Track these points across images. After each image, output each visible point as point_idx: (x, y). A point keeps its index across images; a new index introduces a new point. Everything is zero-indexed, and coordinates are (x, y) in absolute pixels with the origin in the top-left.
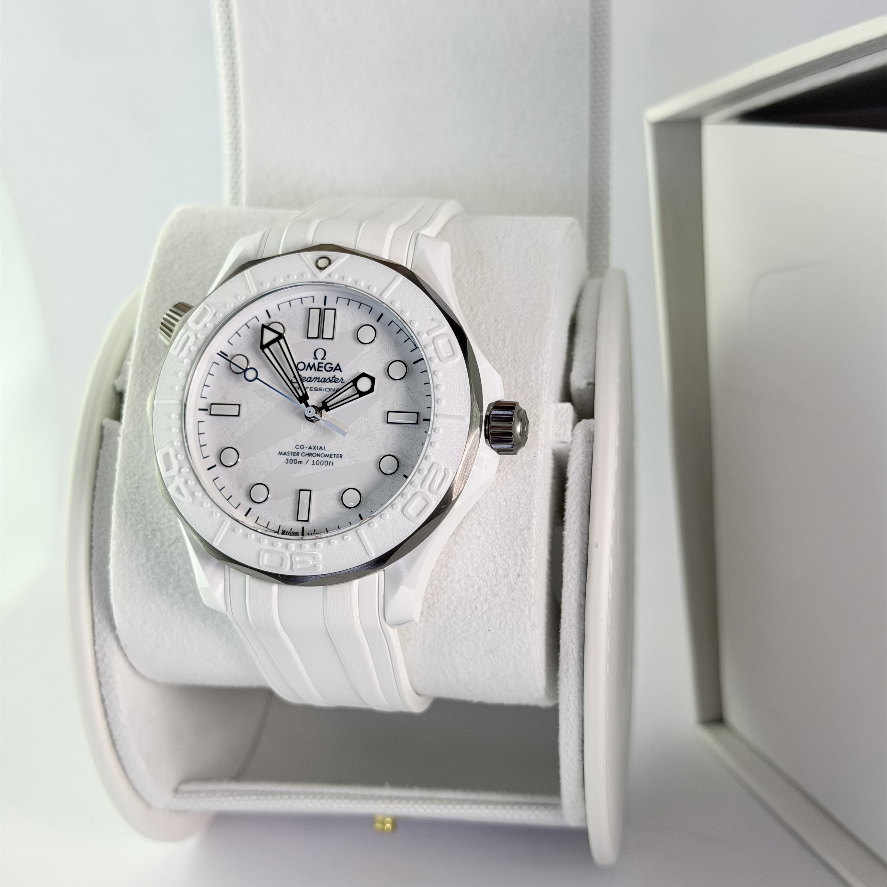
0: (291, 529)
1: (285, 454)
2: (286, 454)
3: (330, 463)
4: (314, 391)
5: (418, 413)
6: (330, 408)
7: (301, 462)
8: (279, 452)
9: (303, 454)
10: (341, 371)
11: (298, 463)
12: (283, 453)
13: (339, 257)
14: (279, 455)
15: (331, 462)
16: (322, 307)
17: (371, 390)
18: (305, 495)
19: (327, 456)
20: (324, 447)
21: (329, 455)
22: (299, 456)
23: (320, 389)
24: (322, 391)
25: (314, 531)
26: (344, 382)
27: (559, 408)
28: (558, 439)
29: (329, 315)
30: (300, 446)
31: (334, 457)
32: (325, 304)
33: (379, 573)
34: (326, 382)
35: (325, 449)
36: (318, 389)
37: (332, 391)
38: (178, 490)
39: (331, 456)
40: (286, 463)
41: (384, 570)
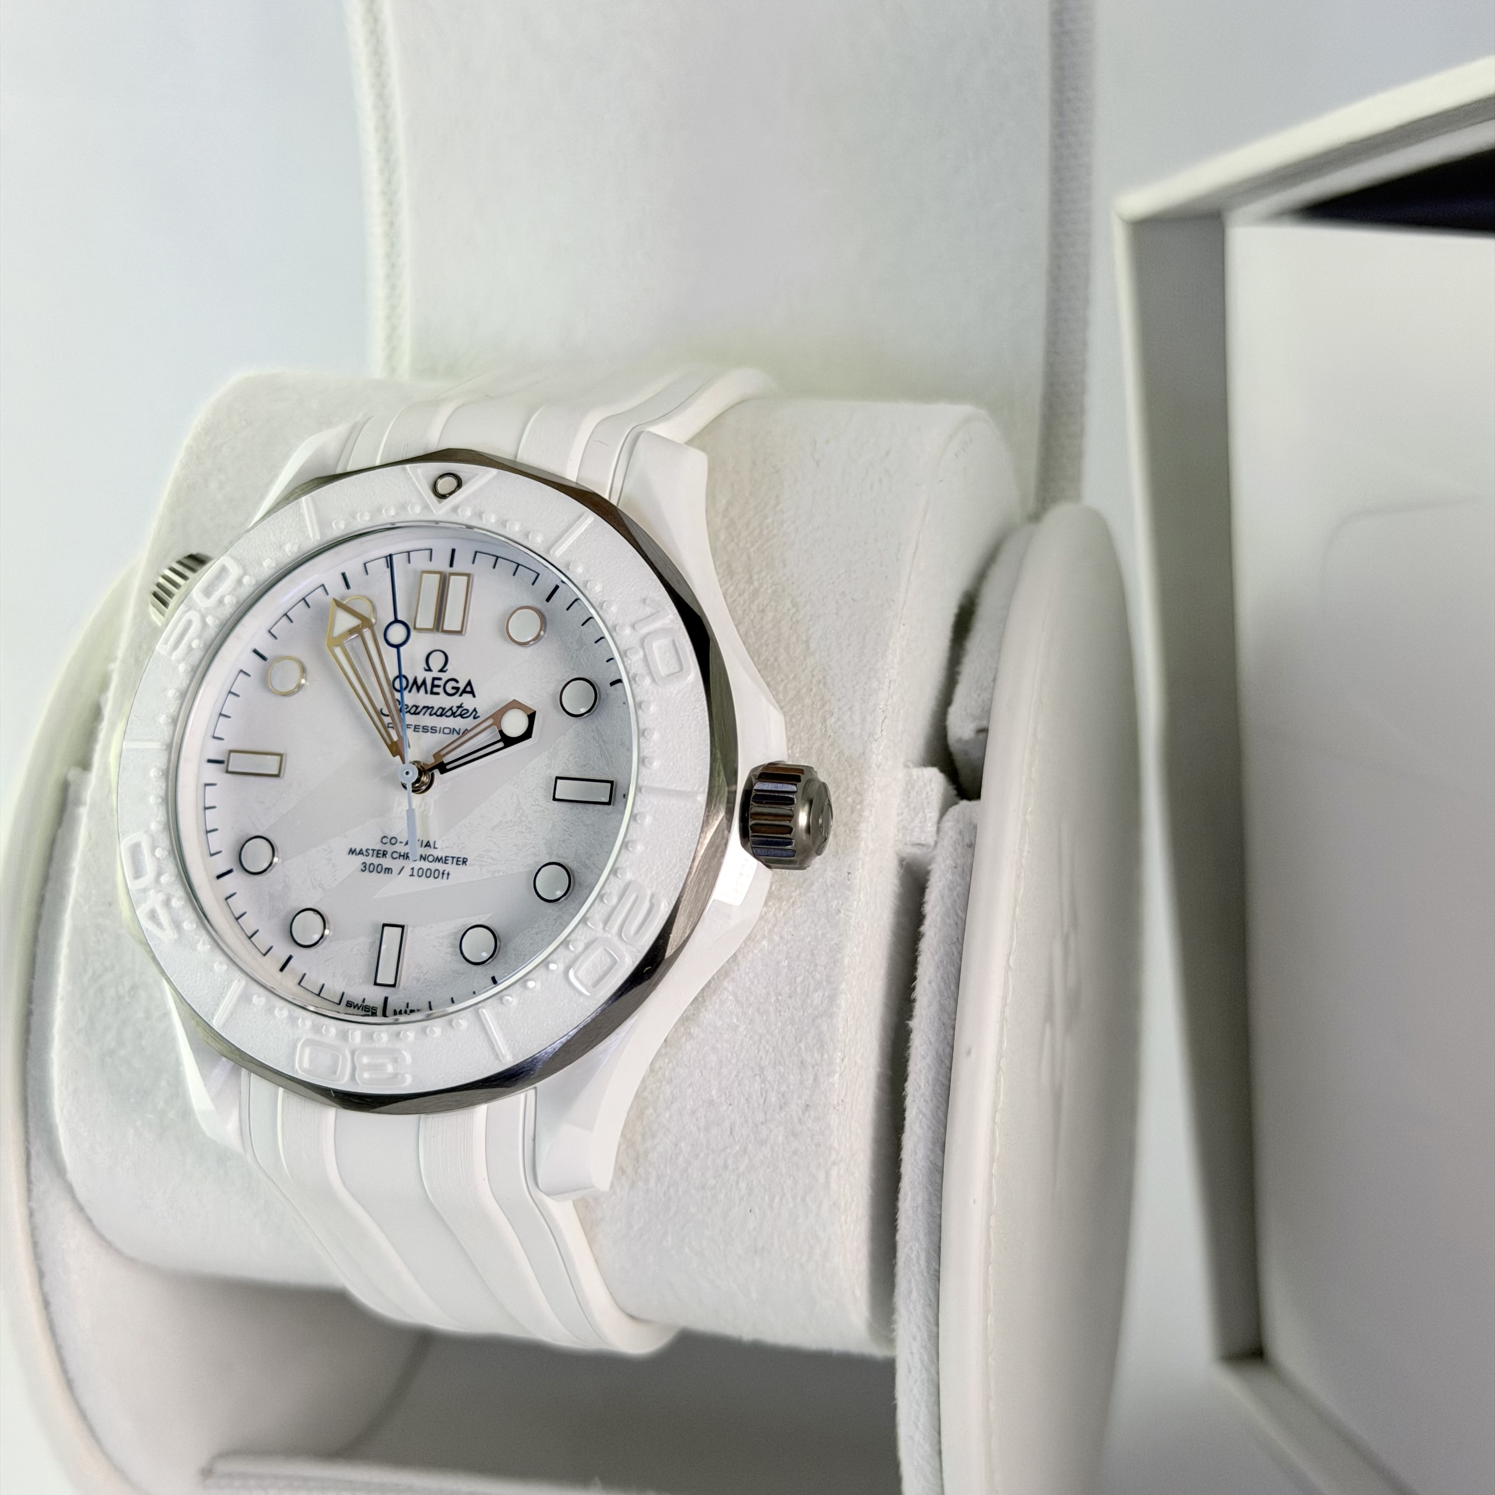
0: (364, 1000)
1: (361, 852)
2: (362, 854)
3: (443, 874)
4: (421, 733)
5: (612, 782)
6: (448, 767)
7: (389, 870)
8: (351, 850)
9: (395, 855)
10: (474, 696)
11: (385, 873)
12: (358, 851)
13: (477, 475)
14: (349, 854)
15: (446, 872)
16: (446, 568)
17: (527, 735)
18: (392, 934)
19: (438, 860)
20: (435, 842)
21: (441, 858)
22: (386, 857)
23: (434, 730)
24: (435, 733)
25: (405, 1005)
26: (478, 717)
27: (915, 777)
28: (908, 839)
29: (457, 585)
30: (390, 838)
31: (452, 863)
32: (451, 565)
33: (525, 1093)
34: (444, 717)
35: (436, 846)
36: (429, 729)
37: (455, 732)
38: (153, 916)
39: (446, 860)
40: (362, 870)
41: (535, 1088)
